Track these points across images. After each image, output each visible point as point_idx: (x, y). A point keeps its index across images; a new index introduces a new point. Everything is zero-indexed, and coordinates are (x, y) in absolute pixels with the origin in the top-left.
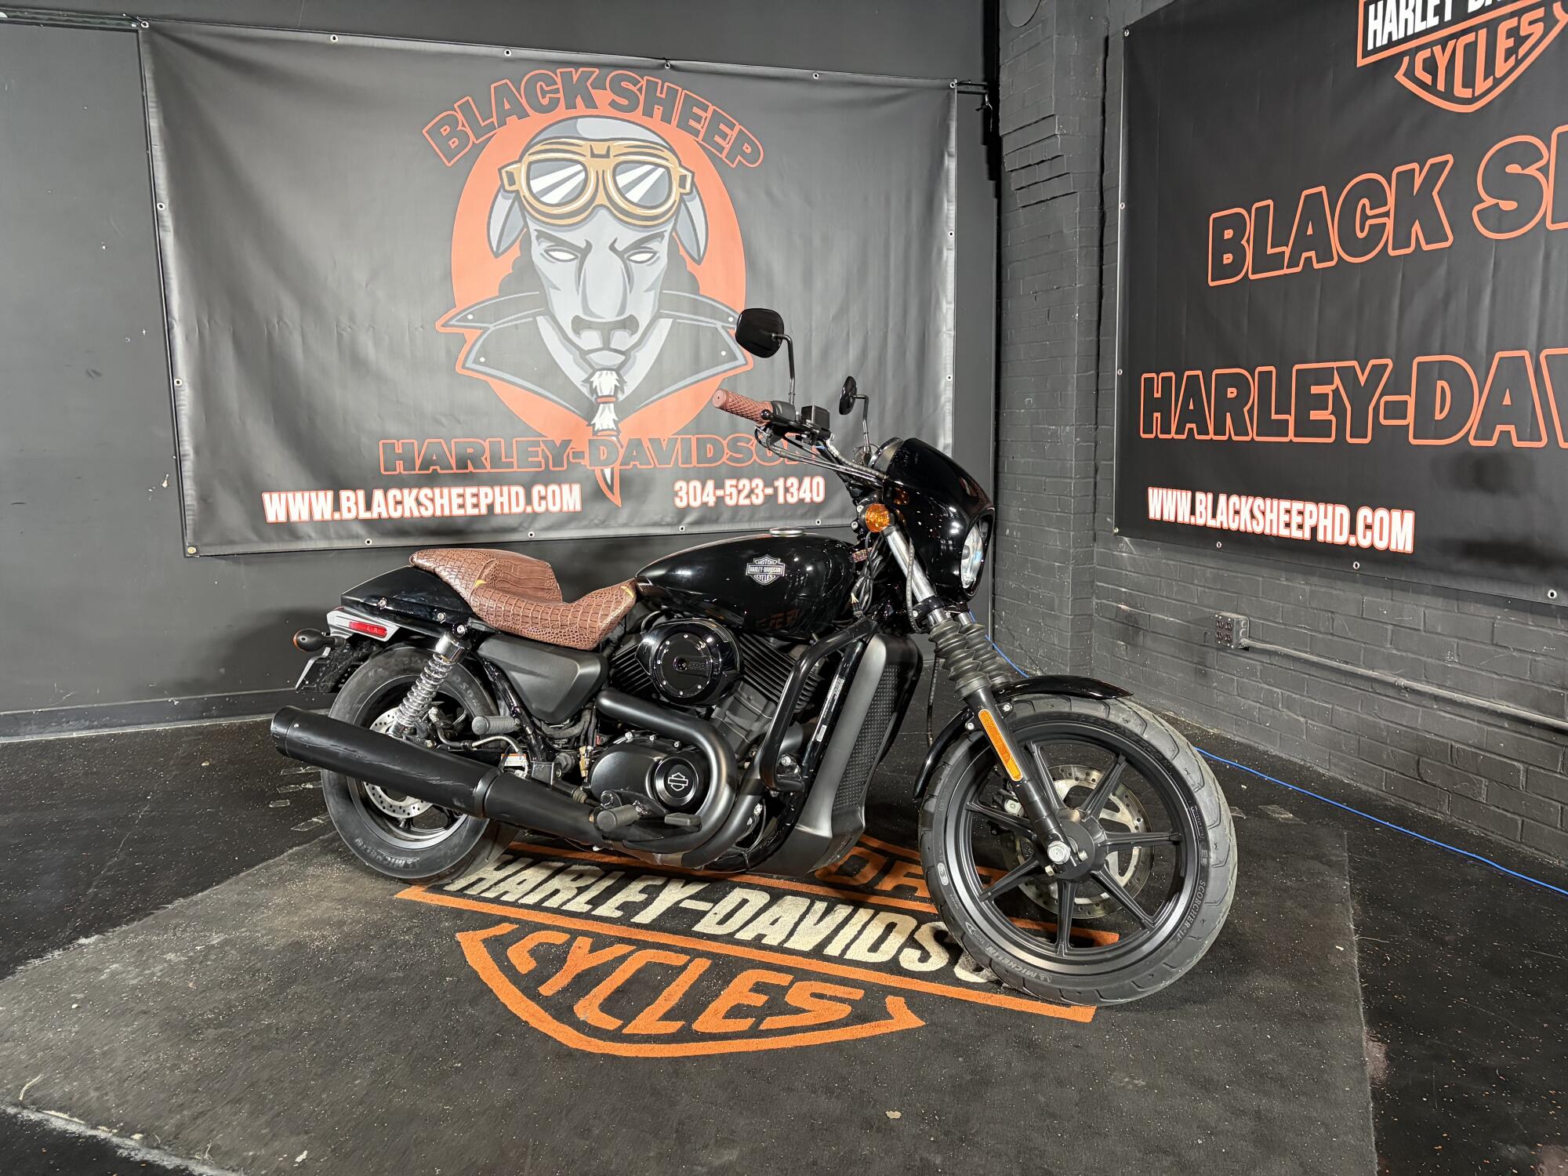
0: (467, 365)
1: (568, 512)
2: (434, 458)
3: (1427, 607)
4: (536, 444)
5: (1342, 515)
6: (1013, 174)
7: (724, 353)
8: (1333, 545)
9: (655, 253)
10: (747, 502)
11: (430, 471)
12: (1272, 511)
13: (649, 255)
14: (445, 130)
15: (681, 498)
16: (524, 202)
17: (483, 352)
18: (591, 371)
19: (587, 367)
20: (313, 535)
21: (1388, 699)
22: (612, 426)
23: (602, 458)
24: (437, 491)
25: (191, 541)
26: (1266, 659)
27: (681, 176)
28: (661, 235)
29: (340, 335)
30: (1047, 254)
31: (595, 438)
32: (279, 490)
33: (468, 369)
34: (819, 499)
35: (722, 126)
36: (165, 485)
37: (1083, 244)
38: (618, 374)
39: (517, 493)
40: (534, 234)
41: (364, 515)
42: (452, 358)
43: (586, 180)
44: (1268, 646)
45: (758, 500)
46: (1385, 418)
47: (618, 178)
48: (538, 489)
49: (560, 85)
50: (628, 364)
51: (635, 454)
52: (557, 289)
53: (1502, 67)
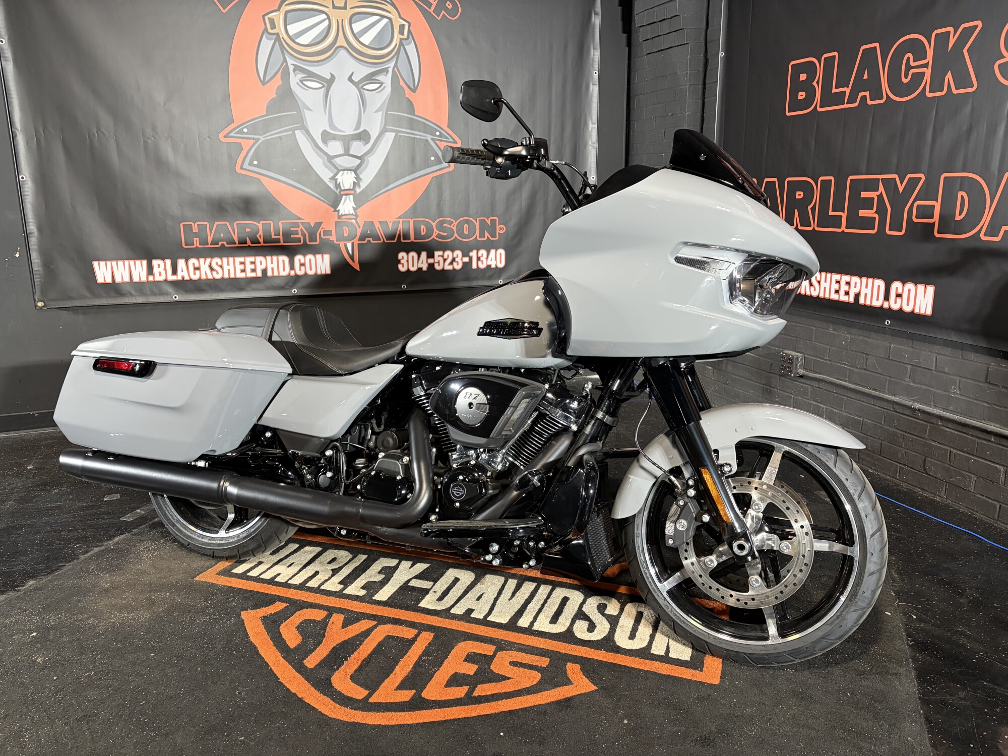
0: (244, 167)
1: (321, 275)
2: (222, 235)
3: (938, 354)
4: (297, 225)
5: (879, 286)
6: (641, 29)
7: (433, 158)
8: (871, 308)
9: (382, 84)
10: (450, 267)
11: (219, 245)
12: (825, 281)
13: (378, 85)
15: (403, 264)
17: (256, 156)
18: (336, 171)
19: (333, 168)
20: (133, 292)
21: (904, 416)
22: (352, 212)
23: (345, 235)
24: (225, 260)
25: (39, 298)
26: (815, 384)
27: (400, 26)
28: (386, 71)
29: (145, 142)
30: (664, 89)
31: (339, 220)
32: (106, 260)
33: (245, 169)
34: (501, 265)
36: (17, 255)
37: (692, 83)
38: (356, 173)
39: (283, 261)
40: (291, 68)
41: (171, 277)
42: (232, 161)
43: (329, 26)
44: (818, 376)
45: (458, 266)
46: (917, 217)
47: (353, 25)
48: (298, 258)
50: (363, 166)
51: (369, 232)
52: (311, 110)
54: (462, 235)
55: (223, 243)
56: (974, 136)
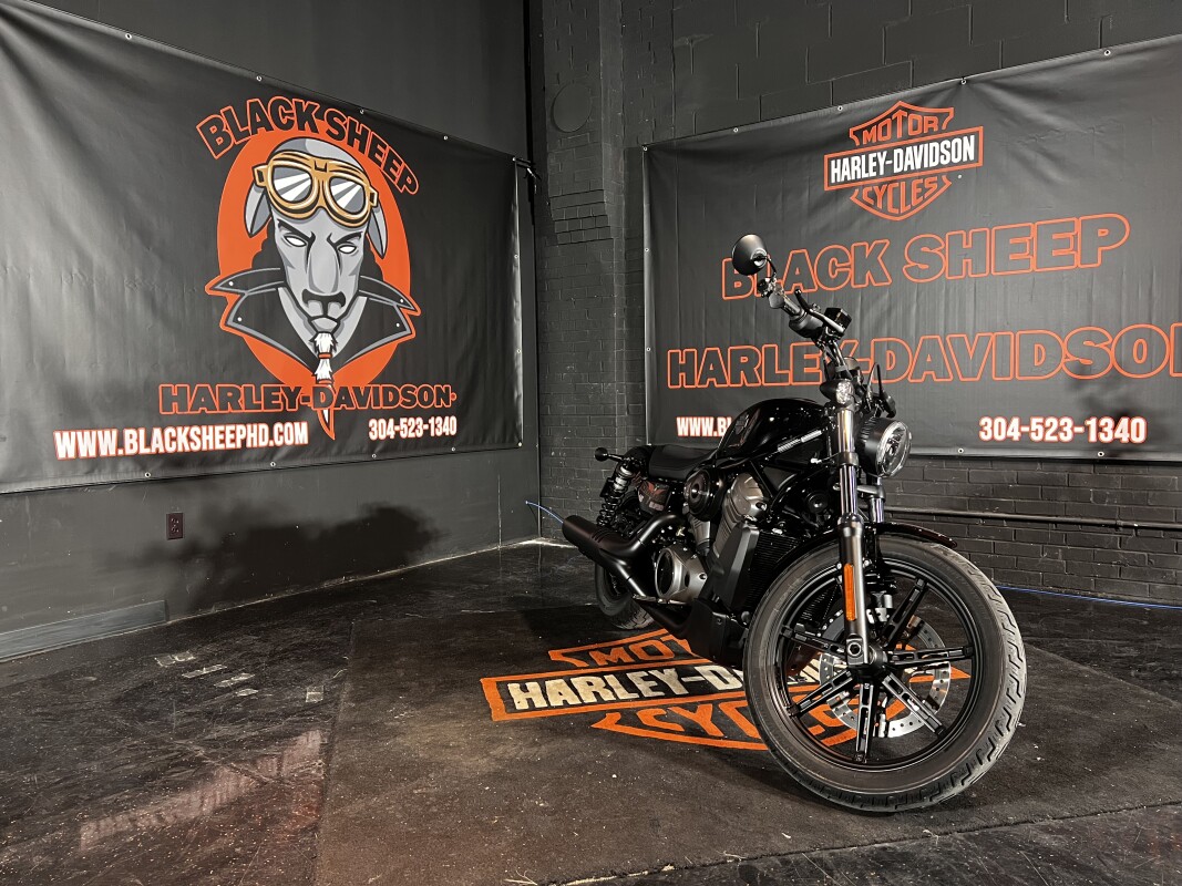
0: (228, 324)
1: (300, 446)
2: (203, 400)
4: (278, 390)
6: (559, 222)
7: (398, 325)
9: (356, 247)
10: (412, 435)
11: (199, 412)
13: (352, 249)
14: (213, 129)
15: (373, 432)
16: (270, 196)
17: (241, 312)
18: (315, 333)
19: (313, 330)
22: (329, 376)
23: (322, 401)
24: (204, 428)
27: (371, 193)
28: (359, 235)
30: (584, 275)
31: (317, 385)
33: (229, 327)
34: (453, 433)
35: (394, 162)
38: (333, 337)
39: (263, 430)
40: (277, 223)
41: (144, 451)
42: (217, 317)
43: (312, 185)
45: (420, 434)
47: (332, 188)
48: (278, 426)
49: (294, 111)
50: (339, 329)
51: (343, 398)
52: (292, 267)
53: (914, 201)
54: (422, 402)
55: (203, 409)
56: (894, 314)
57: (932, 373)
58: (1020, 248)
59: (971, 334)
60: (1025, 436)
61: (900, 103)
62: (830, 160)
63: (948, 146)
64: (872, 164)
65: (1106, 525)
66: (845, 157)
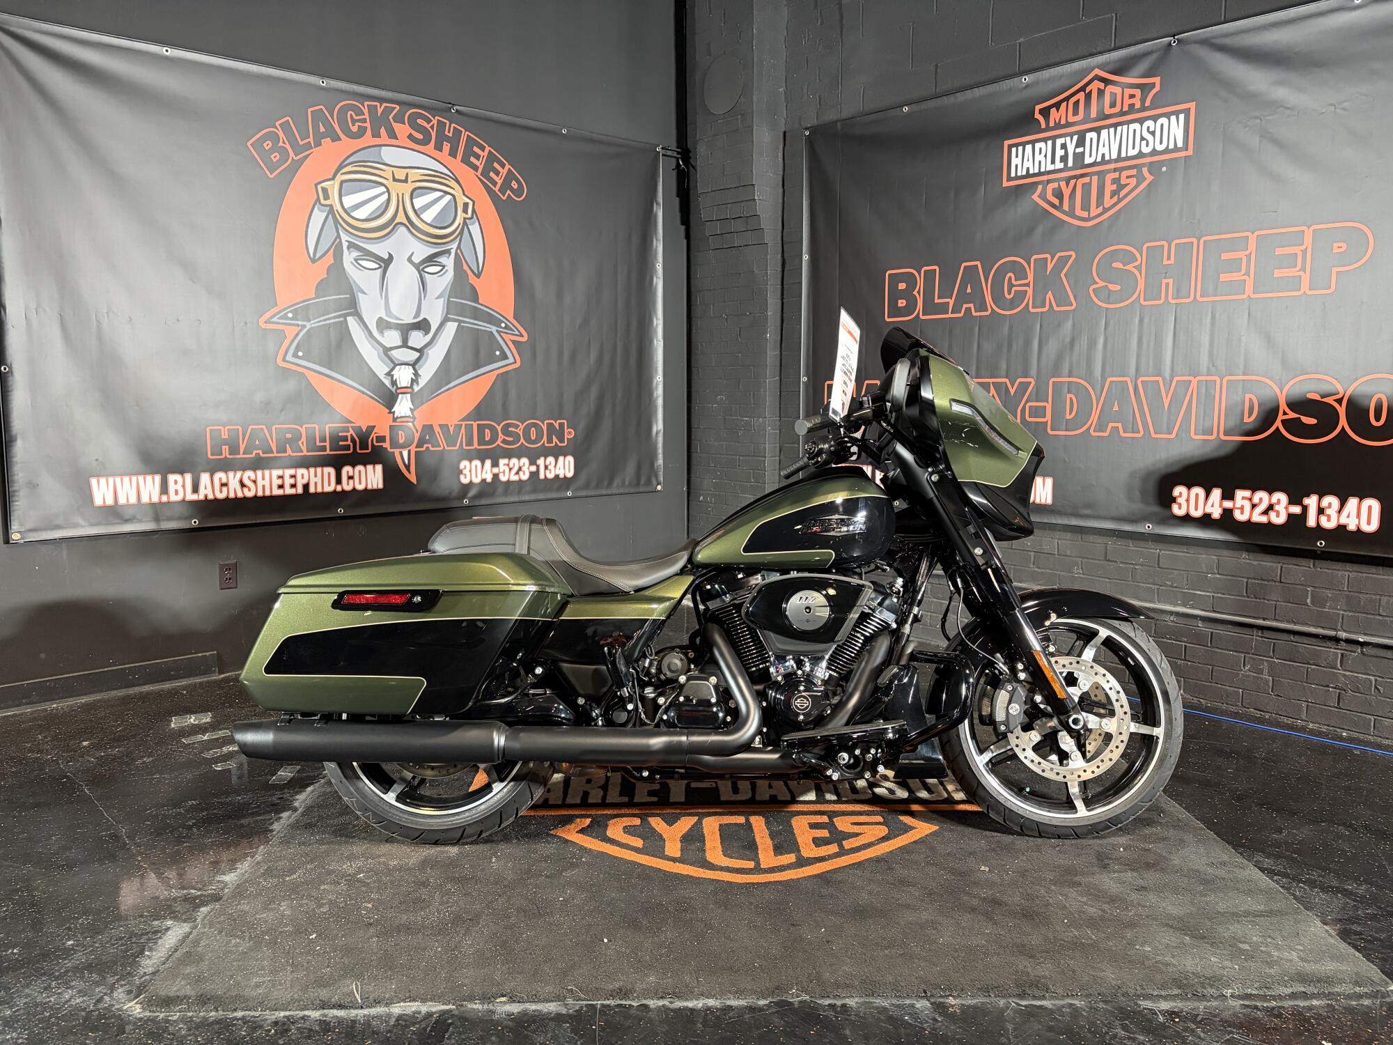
0: (287, 359)
1: (373, 491)
2: (257, 443)
3: (1059, 539)
4: (347, 429)
6: (707, 223)
7: (498, 353)
9: (444, 267)
10: (516, 478)
11: (253, 455)
13: (440, 268)
14: (268, 145)
15: (465, 475)
16: (338, 217)
17: (301, 347)
18: (393, 365)
19: (387, 360)
20: (139, 517)
22: (409, 413)
23: (401, 441)
24: (259, 473)
25: (16, 527)
27: (464, 204)
28: (448, 252)
29: (168, 327)
30: (738, 287)
31: (395, 424)
32: (107, 476)
33: (288, 362)
34: (570, 474)
35: (496, 165)
38: (414, 369)
39: (329, 474)
40: (345, 245)
41: (191, 497)
42: (275, 351)
43: (389, 200)
45: (525, 477)
46: (1030, 417)
47: (414, 201)
48: (347, 470)
49: (367, 116)
50: (422, 360)
51: (427, 438)
52: (364, 293)
53: (1108, 202)
54: (528, 440)
55: (258, 451)
56: (1077, 348)
57: (1119, 425)
58: (1234, 265)
59: (1168, 378)
60: (1227, 513)
61: (1097, 72)
62: (1010, 147)
63: (1152, 129)
64: (1060, 153)
65: (1325, 638)
66: (1028, 143)
